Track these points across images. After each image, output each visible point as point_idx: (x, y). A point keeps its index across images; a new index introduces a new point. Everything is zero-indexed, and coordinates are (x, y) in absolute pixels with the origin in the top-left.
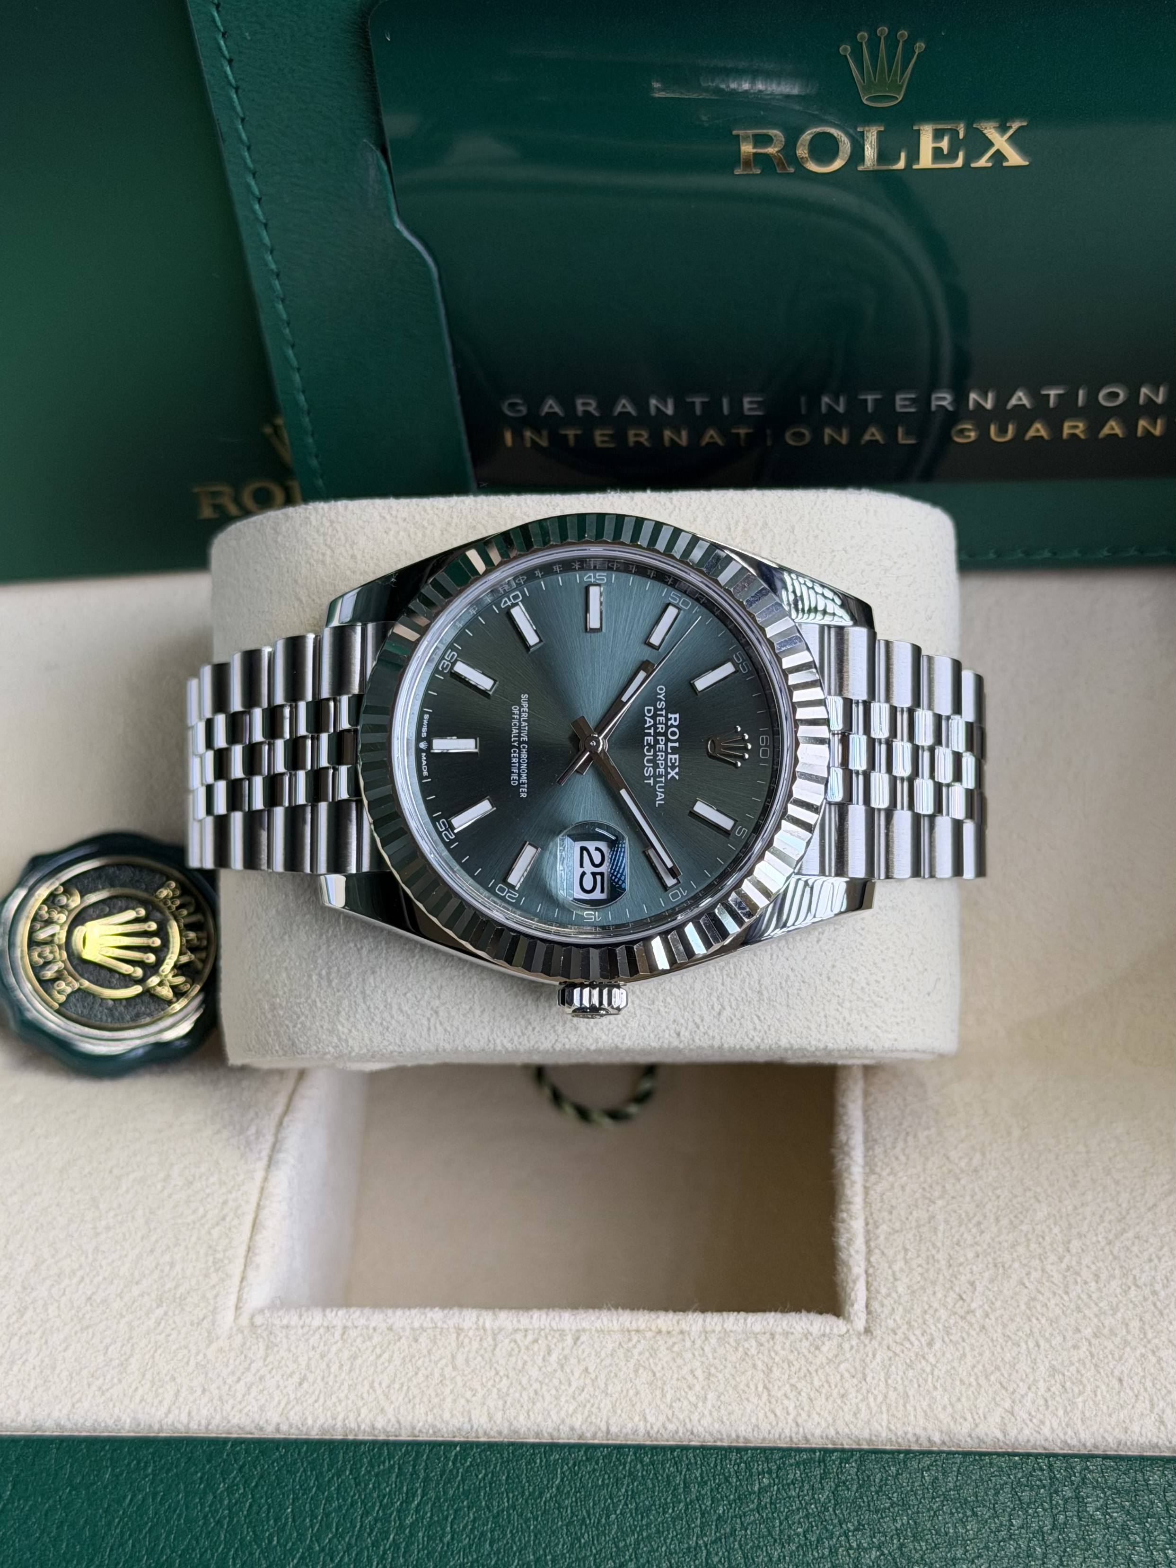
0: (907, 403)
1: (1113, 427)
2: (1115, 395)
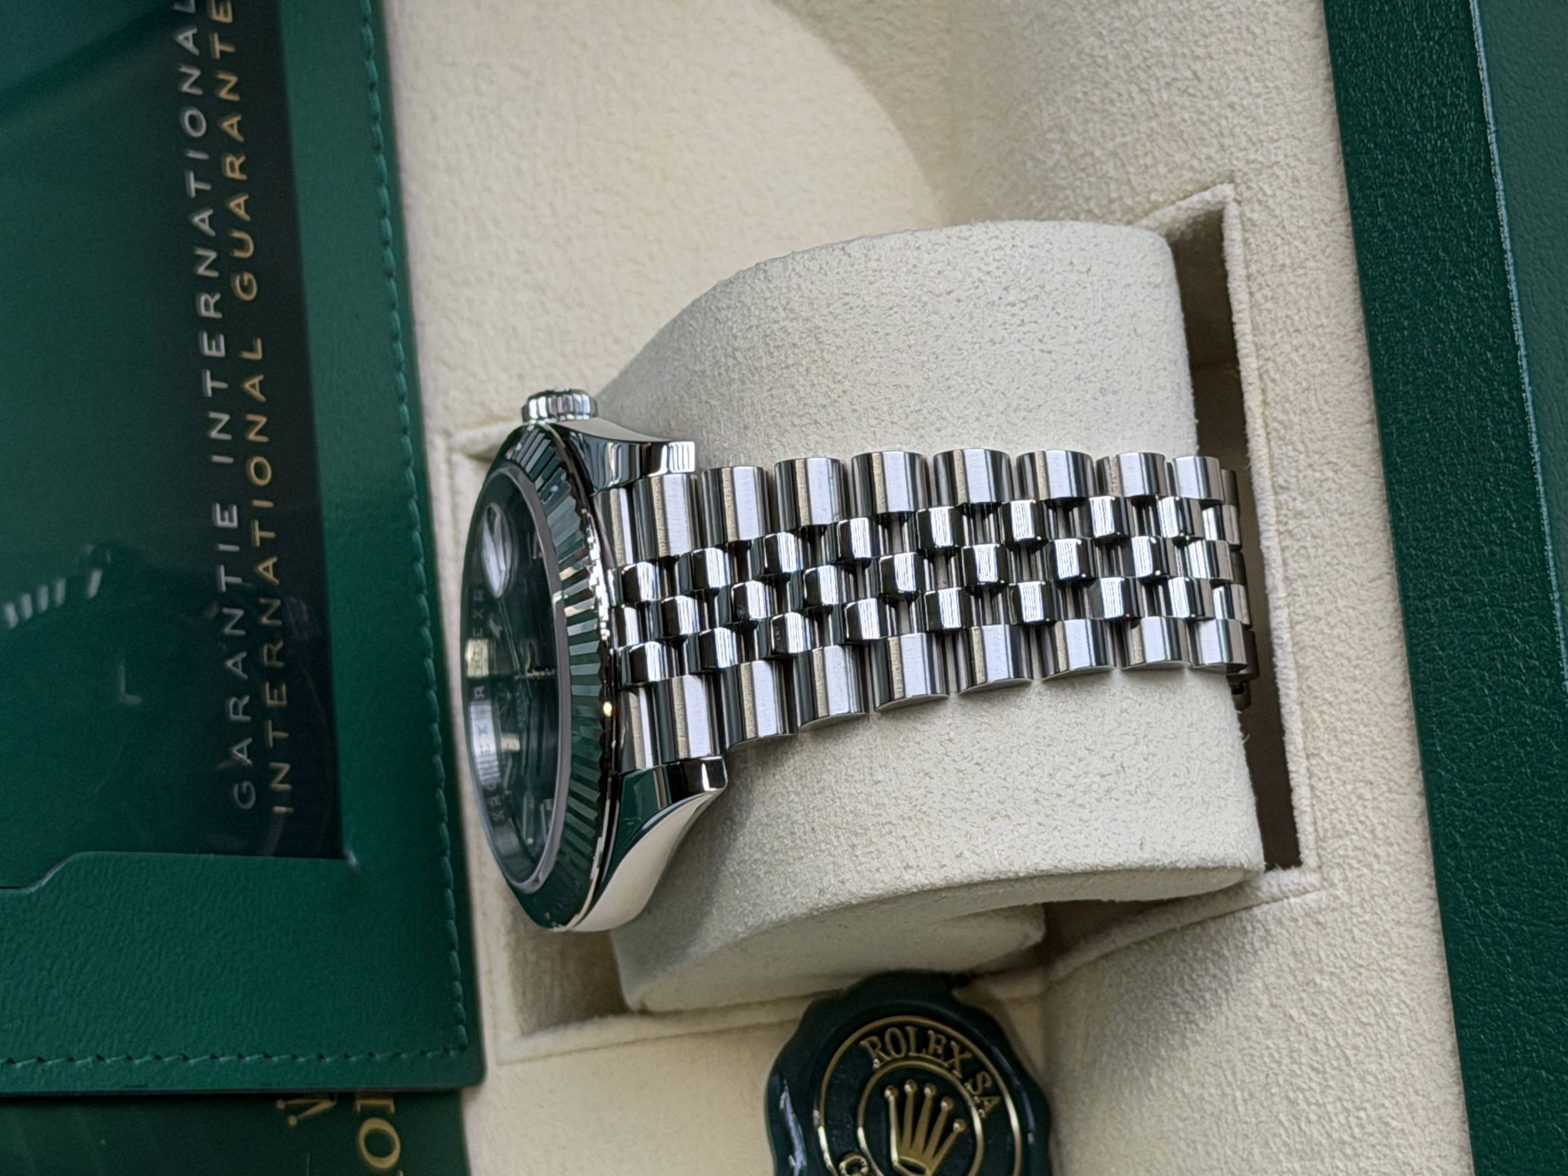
0: (214, 343)
1: (230, 125)
2: (193, 121)
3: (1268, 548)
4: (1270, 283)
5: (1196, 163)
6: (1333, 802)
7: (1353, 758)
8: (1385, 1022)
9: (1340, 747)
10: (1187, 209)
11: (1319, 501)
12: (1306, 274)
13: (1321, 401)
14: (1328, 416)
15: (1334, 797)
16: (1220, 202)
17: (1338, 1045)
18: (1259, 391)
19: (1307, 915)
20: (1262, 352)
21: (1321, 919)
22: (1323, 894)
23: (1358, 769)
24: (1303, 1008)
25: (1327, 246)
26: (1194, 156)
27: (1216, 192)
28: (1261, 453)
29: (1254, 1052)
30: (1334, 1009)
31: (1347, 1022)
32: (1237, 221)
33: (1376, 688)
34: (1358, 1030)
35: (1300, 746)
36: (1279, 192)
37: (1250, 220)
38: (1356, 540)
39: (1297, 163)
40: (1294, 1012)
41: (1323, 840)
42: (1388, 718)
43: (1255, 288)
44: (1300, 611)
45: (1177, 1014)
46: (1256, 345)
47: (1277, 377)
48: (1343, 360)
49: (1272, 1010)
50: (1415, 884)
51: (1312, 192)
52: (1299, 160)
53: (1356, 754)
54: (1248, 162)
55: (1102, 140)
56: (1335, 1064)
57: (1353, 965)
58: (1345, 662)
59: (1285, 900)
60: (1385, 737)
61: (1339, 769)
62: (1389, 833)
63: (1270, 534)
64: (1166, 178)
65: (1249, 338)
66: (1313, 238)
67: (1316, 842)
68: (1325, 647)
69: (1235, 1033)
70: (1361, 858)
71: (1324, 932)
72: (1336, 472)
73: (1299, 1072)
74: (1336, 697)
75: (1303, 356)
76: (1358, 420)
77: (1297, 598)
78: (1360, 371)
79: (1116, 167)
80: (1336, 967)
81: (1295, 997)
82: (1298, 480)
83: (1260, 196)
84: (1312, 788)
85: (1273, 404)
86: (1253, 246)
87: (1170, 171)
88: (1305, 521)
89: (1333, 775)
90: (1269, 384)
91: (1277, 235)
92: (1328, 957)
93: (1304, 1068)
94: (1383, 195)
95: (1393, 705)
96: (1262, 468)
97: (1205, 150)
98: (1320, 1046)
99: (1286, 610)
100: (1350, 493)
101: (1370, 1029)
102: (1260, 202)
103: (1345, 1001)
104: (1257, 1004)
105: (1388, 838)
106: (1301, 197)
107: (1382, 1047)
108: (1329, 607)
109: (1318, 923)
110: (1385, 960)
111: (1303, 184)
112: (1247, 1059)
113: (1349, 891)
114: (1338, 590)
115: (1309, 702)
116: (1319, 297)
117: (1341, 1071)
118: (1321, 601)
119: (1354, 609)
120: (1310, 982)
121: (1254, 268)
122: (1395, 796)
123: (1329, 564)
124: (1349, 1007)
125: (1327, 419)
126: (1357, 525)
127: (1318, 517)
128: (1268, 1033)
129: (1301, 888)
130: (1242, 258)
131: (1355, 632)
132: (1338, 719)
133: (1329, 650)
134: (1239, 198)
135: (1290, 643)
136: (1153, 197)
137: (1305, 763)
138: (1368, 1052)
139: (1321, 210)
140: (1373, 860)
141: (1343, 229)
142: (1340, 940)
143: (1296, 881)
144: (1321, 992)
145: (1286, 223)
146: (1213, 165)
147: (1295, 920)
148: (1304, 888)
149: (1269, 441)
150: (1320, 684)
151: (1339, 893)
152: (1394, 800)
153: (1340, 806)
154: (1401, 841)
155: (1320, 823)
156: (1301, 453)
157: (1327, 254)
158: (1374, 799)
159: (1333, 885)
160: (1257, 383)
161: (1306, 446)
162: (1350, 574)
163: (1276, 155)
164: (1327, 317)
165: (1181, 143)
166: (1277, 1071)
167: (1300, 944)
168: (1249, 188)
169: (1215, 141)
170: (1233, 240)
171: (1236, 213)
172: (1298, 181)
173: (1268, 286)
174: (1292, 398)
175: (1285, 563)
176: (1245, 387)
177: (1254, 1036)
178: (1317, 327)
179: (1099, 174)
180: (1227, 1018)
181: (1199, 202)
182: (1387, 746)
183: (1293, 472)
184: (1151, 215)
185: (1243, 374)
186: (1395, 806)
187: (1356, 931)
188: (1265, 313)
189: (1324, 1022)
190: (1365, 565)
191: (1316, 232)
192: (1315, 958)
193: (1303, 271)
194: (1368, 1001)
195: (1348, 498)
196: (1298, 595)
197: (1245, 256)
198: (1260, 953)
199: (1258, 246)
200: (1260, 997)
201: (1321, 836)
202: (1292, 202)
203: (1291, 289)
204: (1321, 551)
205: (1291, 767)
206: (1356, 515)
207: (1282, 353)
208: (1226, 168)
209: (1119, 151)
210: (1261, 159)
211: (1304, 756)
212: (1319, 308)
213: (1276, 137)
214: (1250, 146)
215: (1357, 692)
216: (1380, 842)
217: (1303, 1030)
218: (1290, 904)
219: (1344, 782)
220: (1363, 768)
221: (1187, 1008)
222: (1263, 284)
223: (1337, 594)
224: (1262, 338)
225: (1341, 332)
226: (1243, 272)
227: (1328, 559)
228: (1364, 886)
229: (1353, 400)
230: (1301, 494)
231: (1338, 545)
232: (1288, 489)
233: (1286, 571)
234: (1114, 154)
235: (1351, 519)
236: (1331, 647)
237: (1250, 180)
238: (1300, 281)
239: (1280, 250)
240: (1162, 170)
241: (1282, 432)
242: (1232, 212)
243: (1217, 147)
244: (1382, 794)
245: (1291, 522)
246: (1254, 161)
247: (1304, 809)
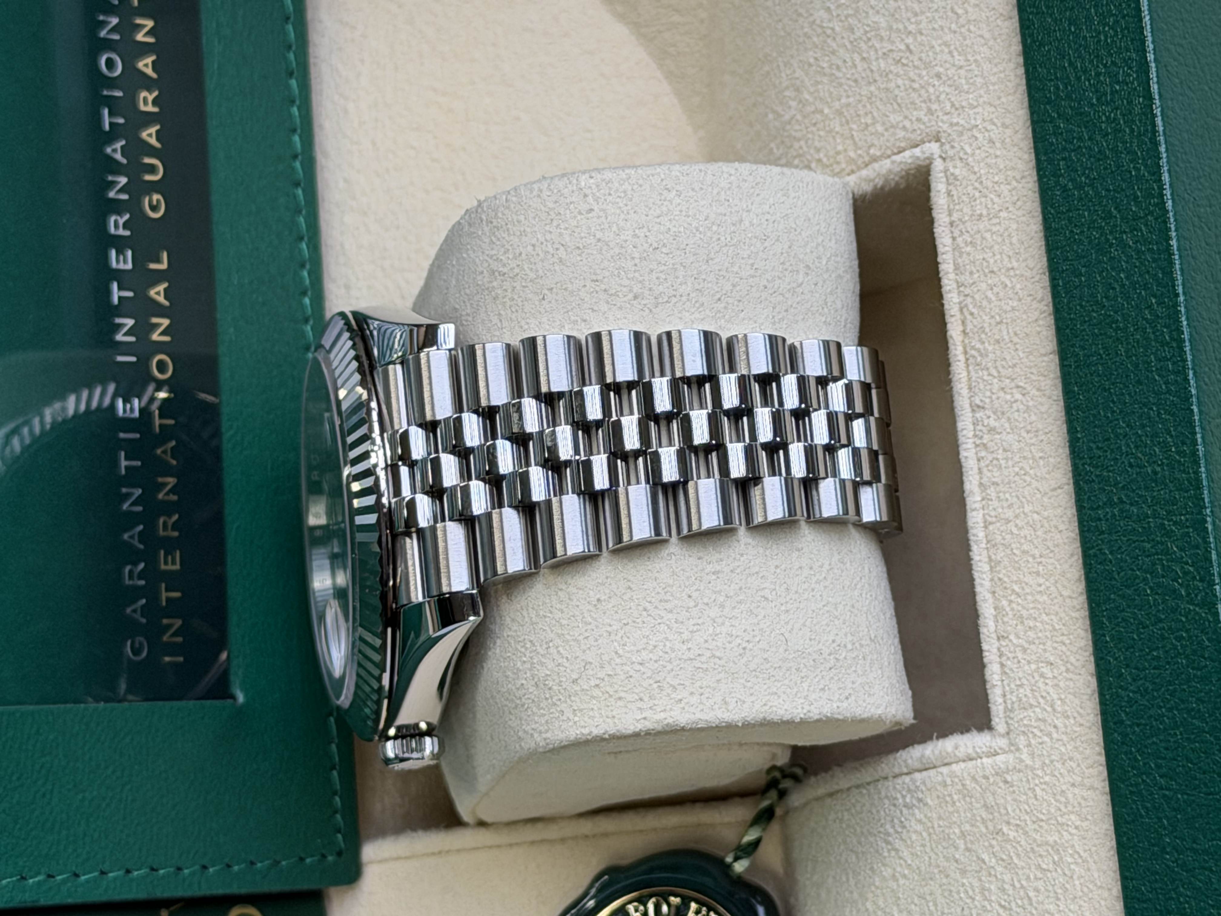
0: (121, 258)
1: (145, 64)
2: (110, 63)
3: (966, 457)
4: (969, 229)
5: (907, 124)
6: (1020, 679)
7: (1037, 642)
8: (1062, 870)
9: (1026, 632)
10: (901, 163)
11: (1009, 419)
12: (999, 224)
13: (1012, 334)
14: (1018, 346)
15: (1021, 674)
16: (928, 158)
17: (1022, 887)
18: (960, 322)
19: (997, 774)
20: (962, 289)
21: (1009, 779)
22: (1011, 757)
23: (1040, 651)
24: (993, 853)
25: (1018, 200)
26: (906, 117)
27: (924, 149)
28: (962, 376)
29: (952, 888)
30: (1018, 855)
31: (1030, 868)
32: (942, 175)
33: (1056, 582)
34: (1040, 875)
35: (992, 628)
36: (978, 152)
37: (952, 174)
38: (1041, 455)
39: (994, 127)
40: (985, 857)
41: (1011, 711)
42: (1067, 609)
43: (956, 233)
44: (993, 513)
45: (889, 851)
46: (957, 282)
47: (975, 311)
48: (1031, 298)
49: (967, 854)
50: (1088, 752)
51: (1005, 152)
52: (995, 124)
53: (1039, 638)
54: (952, 125)
55: (829, 100)
56: (1019, 902)
57: (1035, 819)
58: (1031, 559)
59: (979, 760)
60: (1064, 625)
61: (1025, 650)
62: (1067, 708)
63: (969, 446)
64: (883, 135)
65: (952, 276)
66: (1006, 193)
67: (1005, 712)
68: (1013, 546)
69: (936, 871)
70: (1042, 727)
71: (1011, 789)
72: (1024, 395)
73: (989, 908)
74: (1023, 589)
75: (998, 293)
76: (1043, 351)
77: (990, 503)
78: (1046, 308)
79: (842, 125)
80: (1020, 821)
81: (986, 844)
82: (992, 401)
83: (961, 155)
84: (1002, 665)
85: (971, 334)
86: (955, 198)
87: (886, 130)
88: (998, 436)
89: (1020, 655)
90: (969, 317)
91: (976, 189)
92: (1014, 811)
93: (993, 904)
94: (1064, 159)
95: (1070, 597)
96: (961, 389)
97: (915, 113)
98: (1006, 886)
99: (981, 512)
100: (1035, 414)
101: (1049, 875)
102: (961, 159)
103: (1029, 850)
104: (955, 847)
105: (1066, 712)
106: (996, 157)
107: (1060, 891)
108: (1017, 511)
109: (1006, 782)
110: (1061, 816)
111: (998, 145)
112: (946, 894)
113: (1032, 755)
114: (1024, 497)
115: (1000, 592)
116: (1011, 243)
117: (1024, 909)
118: (1010, 506)
119: (1038, 513)
120: (999, 832)
121: (955, 216)
122: (1070, 675)
123: (1017, 474)
124: (1031, 855)
125: (1017, 350)
126: (1042, 441)
127: (1009, 433)
128: (963, 872)
129: (992, 751)
130: (946, 207)
131: (1039, 533)
132: (1024, 608)
133: (1017, 548)
134: (944, 155)
135: (985, 541)
136: (872, 151)
137: (997, 644)
138: (1047, 894)
139: (1013, 169)
140: (1053, 730)
141: (1030, 185)
142: (1025, 797)
143: (988, 744)
144: (1008, 841)
145: (984, 178)
146: (922, 127)
147: (986, 778)
148: (995, 751)
149: (968, 366)
150: (1009, 577)
151: (1023, 757)
152: (1071, 679)
153: (1025, 682)
154: (1076, 715)
155: (1008, 697)
156: (995, 377)
157: (1017, 207)
158: (1054, 677)
159: (1018, 749)
160: (958, 316)
161: (999, 372)
162: (1035, 484)
163: (975, 119)
164: (1018, 261)
165: (896, 106)
166: (971, 906)
167: (991, 798)
168: (953, 147)
169: (923, 105)
170: (939, 191)
171: (941, 168)
172: (994, 143)
173: (968, 232)
174: (987, 330)
175: (980, 471)
176: (948, 319)
177: (952, 875)
178: (1008, 270)
179: (827, 129)
180: (930, 858)
181: (911, 157)
182: (1066, 633)
183: (988, 394)
184: (869, 167)
185: (946, 307)
186: (1071, 684)
187: (1038, 790)
188: (965, 256)
189: (1009, 866)
190: (1047, 476)
191: (1008, 187)
192: (1003, 811)
193: (998, 221)
194: (1048, 851)
195: (1033, 418)
196: (991, 500)
197: (949, 206)
198: (958, 804)
199: (959, 198)
200: (958, 841)
201: (1009, 707)
202: (988, 160)
203: (988, 235)
204: (1010, 463)
205: (985, 646)
206: (1041, 433)
207: (978, 290)
208: (933, 128)
209: (844, 110)
210: (962, 122)
211: (996, 638)
212: (1011, 253)
213: (975, 104)
214: (953, 110)
215: (1040, 585)
216: (1059, 715)
217: (993, 873)
218: (982, 764)
219: (1029, 663)
220: (1045, 650)
221: (897, 847)
222: (964, 230)
223: (1024, 500)
224: (963, 277)
225: (1028, 274)
226: (947, 220)
227: (1017, 469)
228: (1045, 753)
229: (1039, 333)
230: (995, 413)
231: (1025, 458)
232: (983, 408)
233: (981, 478)
234: (839, 113)
235: (1037, 436)
236: (1018, 545)
237: (953, 140)
238: (995, 229)
239: (978, 202)
240: (880, 128)
241: (979, 359)
242: (938, 166)
243: (925, 110)
244: (1060, 674)
245: (985, 436)
246: (957, 124)
247: (995, 683)
